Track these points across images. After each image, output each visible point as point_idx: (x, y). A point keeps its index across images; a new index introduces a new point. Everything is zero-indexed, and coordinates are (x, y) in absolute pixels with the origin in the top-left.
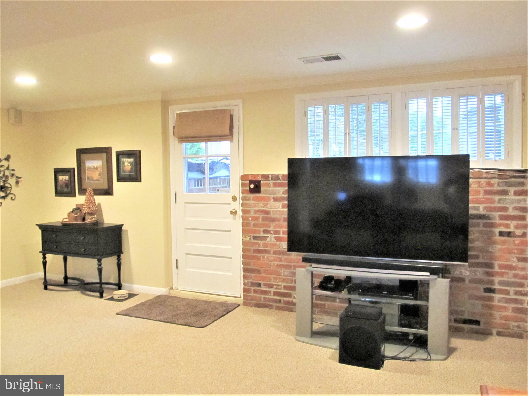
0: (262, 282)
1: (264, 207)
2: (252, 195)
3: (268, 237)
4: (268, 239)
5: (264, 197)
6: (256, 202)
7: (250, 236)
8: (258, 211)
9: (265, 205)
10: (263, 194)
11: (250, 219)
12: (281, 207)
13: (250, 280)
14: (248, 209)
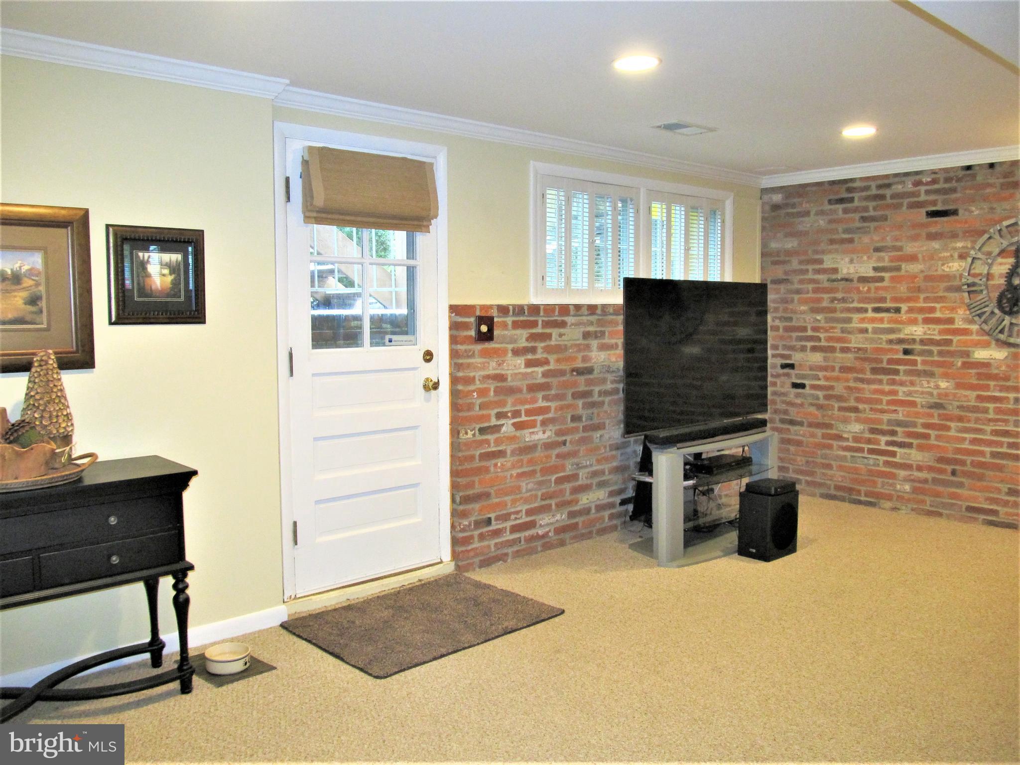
0: (492, 516)
1: (497, 369)
2: (479, 347)
3: (503, 425)
4: (504, 429)
5: (499, 349)
6: (484, 360)
7: (474, 429)
8: (488, 377)
9: (499, 365)
10: (496, 343)
11: (475, 394)
12: (523, 366)
13: (473, 519)
14: (472, 374)
